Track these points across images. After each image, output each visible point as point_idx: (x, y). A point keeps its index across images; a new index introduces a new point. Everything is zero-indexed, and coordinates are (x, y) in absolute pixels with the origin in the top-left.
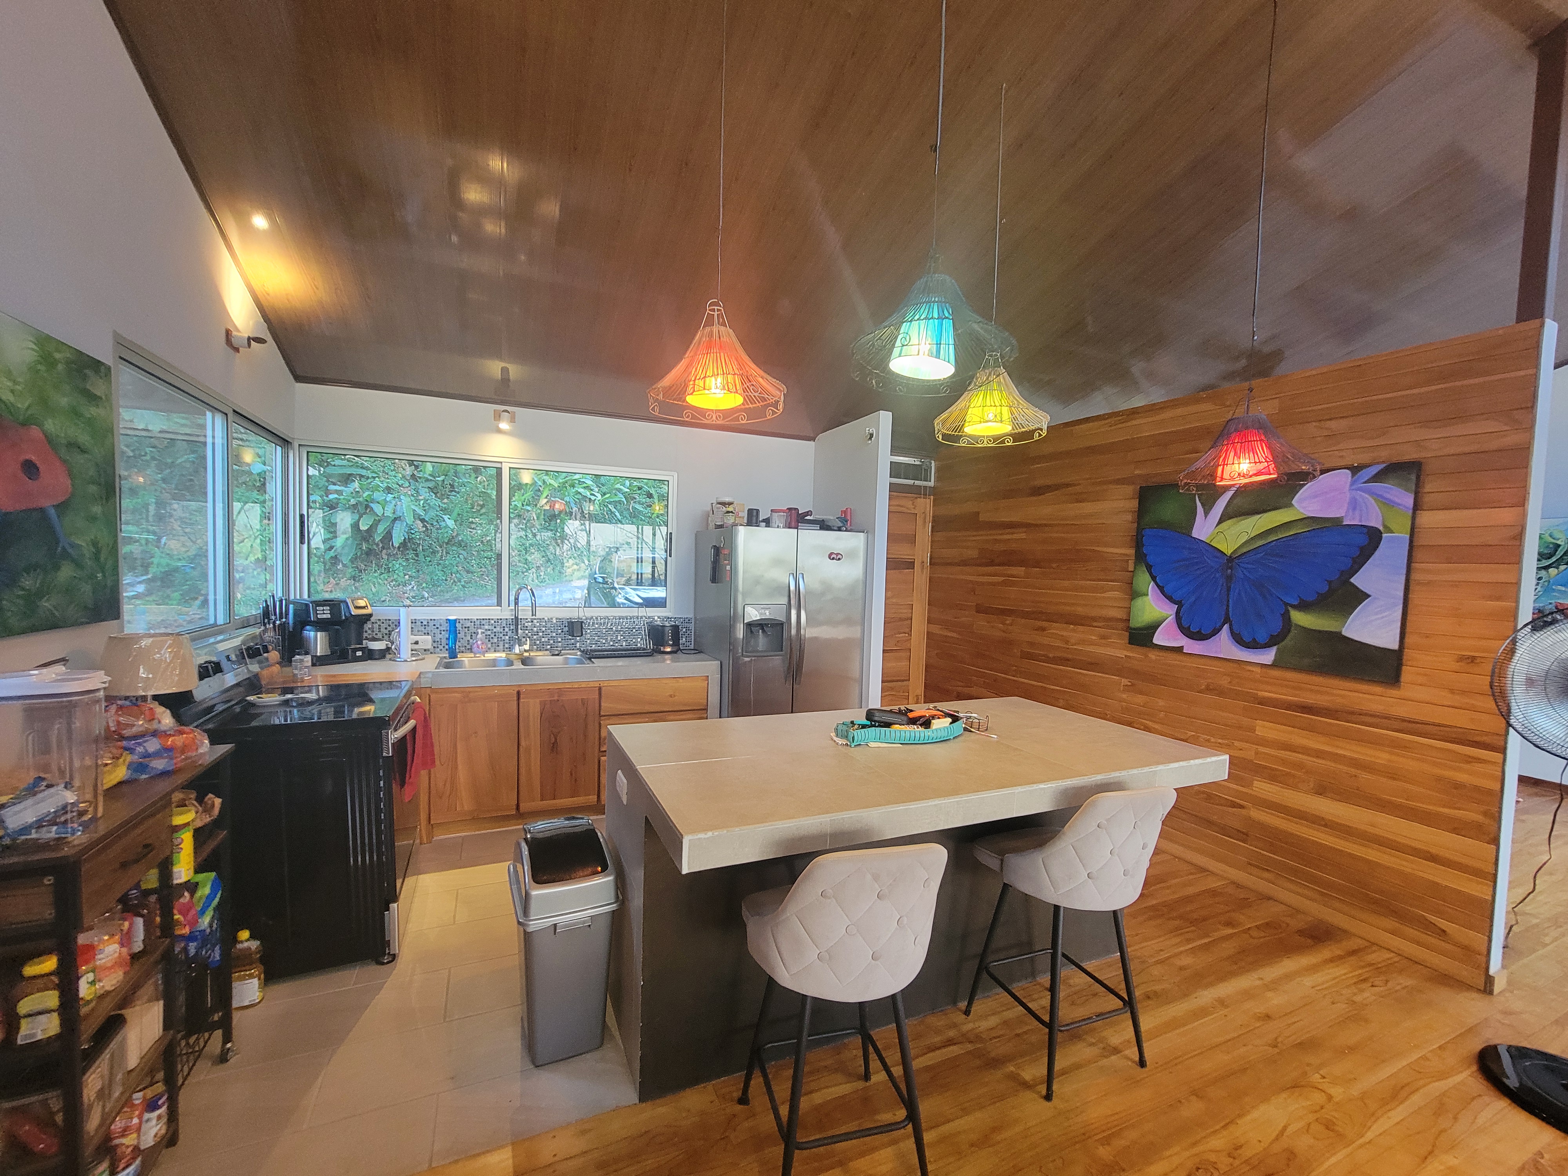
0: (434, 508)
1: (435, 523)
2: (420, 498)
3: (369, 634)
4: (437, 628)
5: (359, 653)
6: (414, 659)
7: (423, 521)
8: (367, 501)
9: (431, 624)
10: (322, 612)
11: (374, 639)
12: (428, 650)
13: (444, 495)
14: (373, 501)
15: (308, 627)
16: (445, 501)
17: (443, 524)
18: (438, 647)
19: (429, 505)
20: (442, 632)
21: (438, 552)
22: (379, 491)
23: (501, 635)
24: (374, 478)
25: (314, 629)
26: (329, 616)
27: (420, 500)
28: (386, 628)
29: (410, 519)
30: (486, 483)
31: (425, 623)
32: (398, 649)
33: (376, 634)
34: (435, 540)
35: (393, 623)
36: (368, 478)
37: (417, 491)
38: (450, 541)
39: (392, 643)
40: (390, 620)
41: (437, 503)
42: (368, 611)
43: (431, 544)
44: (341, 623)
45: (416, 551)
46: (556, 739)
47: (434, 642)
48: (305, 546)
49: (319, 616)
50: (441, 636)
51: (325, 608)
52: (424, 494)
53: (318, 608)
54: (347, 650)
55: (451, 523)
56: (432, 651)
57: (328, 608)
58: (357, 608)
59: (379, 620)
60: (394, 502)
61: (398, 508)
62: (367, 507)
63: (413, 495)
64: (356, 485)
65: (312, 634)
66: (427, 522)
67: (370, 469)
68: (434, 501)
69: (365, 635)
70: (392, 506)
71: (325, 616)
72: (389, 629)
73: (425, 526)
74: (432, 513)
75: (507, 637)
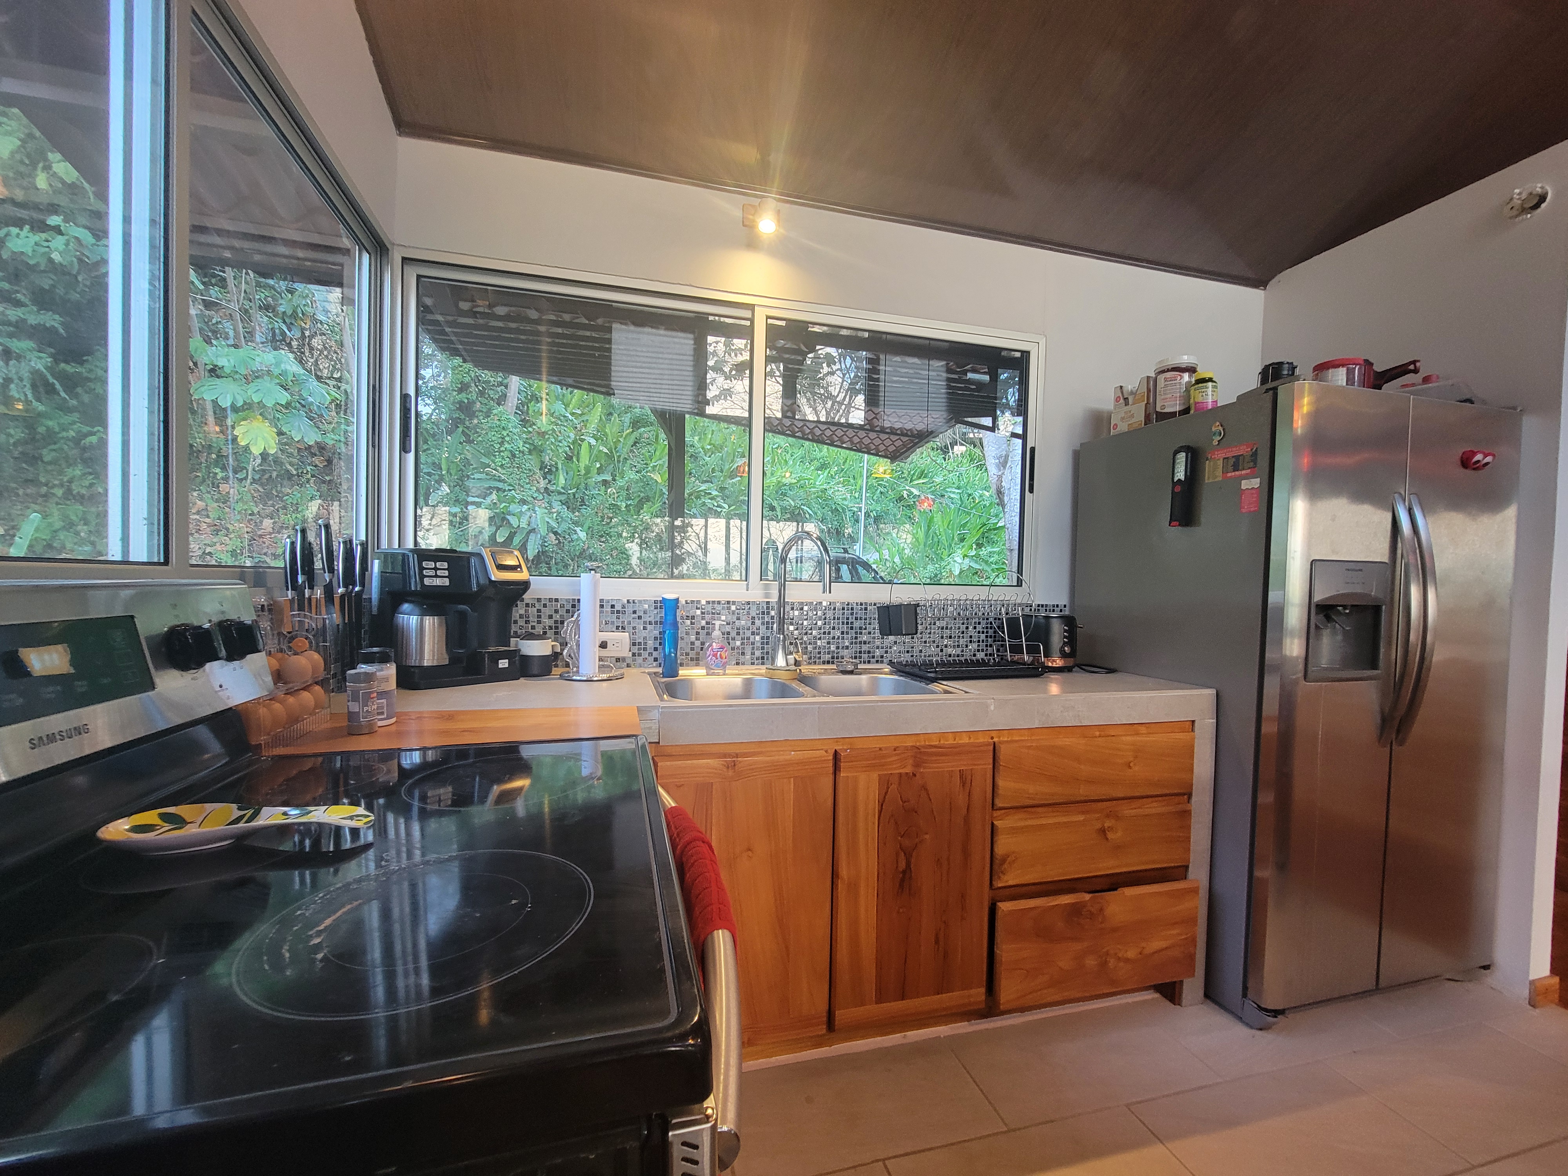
0: (566, 521)
1: (567, 536)
2: (553, 510)
3: (521, 627)
4: (640, 617)
5: (503, 664)
6: (605, 676)
7: (556, 533)
8: (503, 513)
9: (630, 609)
10: (432, 573)
11: (531, 636)
12: (624, 659)
13: (575, 509)
14: (509, 514)
15: (406, 607)
16: (577, 514)
17: (575, 537)
18: (640, 655)
19: (562, 518)
20: (648, 626)
21: (570, 565)
22: (515, 503)
23: (748, 634)
24: (510, 490)
25: (417, 610)
26: (447, 582)
27: (553, 513)
28: (551, 617)
29: (543, 530)
30: (616, 495)
31: (618, 607)
32: (575, 656)
33: (533, 627)
34: (567, 554)
35: (562, 606)
36: (505, 491)
37: (550, 503)
38: (581, 554)
39: (564, 644)
40: (557, 600)
41: (571, 515)
42: (523, 575)
43: (563, 557)
44: (469, 598)
45: (549, 564)
46: (908, 864)
47: (634, 644)
48: (411, 456)
49: (427, 582)
50: (644, 633)
51: (438, 564)
52: (557, 507)
53: (424, 564)
54: (482, 655)
55: (582, 535)
56: (628, 661)
57: (445, 565)
58: (501, 567)
59: (539, 600)
60: (529, 514)
61: (533, 519)
62: (504, 519)
63: (546, 508)
64: (494, 496)
65: (414, 620)
66: (559, 535)
67: (506, 482)
68: (565, 512)
69: (514, 628)
70: (527, 517)
71: (438, 582)
72: (557, 617)
73: (557, 539)
74: (564, 526)
75: (758, 638)
